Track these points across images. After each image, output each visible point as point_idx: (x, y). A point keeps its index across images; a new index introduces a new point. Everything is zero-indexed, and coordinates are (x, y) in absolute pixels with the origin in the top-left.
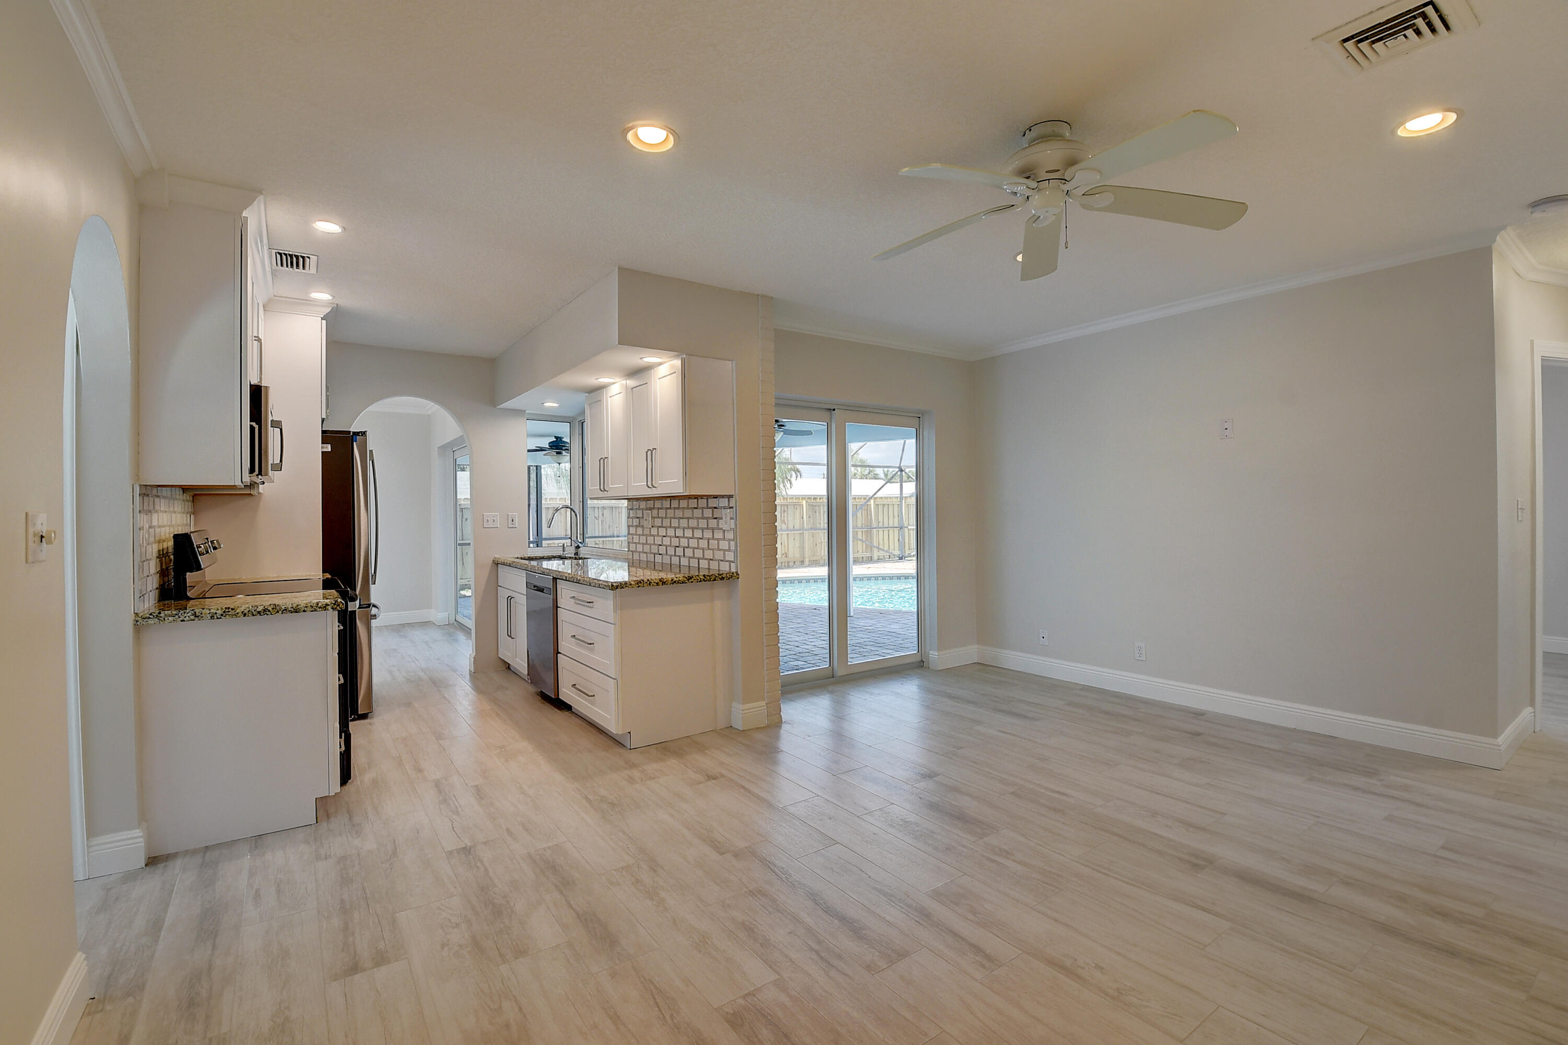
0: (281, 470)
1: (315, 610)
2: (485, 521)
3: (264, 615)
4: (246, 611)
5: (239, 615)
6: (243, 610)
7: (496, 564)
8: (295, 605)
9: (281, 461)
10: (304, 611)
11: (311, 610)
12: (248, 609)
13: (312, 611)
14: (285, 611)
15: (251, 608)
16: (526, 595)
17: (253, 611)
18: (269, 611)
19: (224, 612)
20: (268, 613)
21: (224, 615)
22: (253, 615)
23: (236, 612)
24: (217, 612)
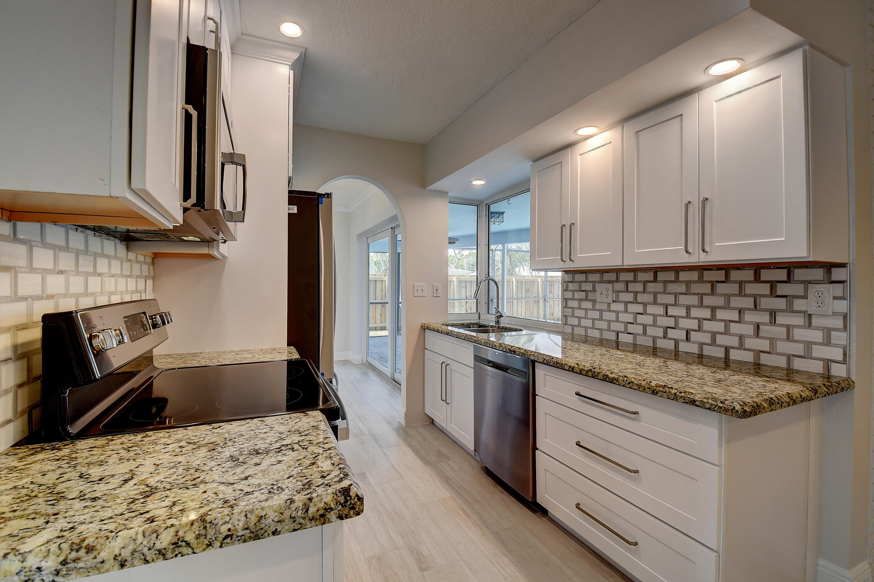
0: (243, 221)
1: (302, 526)
2: (416, 290)
3: (176, 556)
4: (126, 554)
5: (106, 566)
6: (117, 552)
7: (424, 328)
8: (253, 519)
9: (244, 208)
10: (275, 533)
11: (292, 526)
12: (131, 547)
13: (295, 530)
14: (228, 540)
15: (140, 538)
16: (474, 368)
17: (145, 550)
18: (188, 544)
19: (64, 563)
20: (184, 550)
21: (64, 572)
22: (147, 562)
23: (99, 559)
24: (43, 564)
